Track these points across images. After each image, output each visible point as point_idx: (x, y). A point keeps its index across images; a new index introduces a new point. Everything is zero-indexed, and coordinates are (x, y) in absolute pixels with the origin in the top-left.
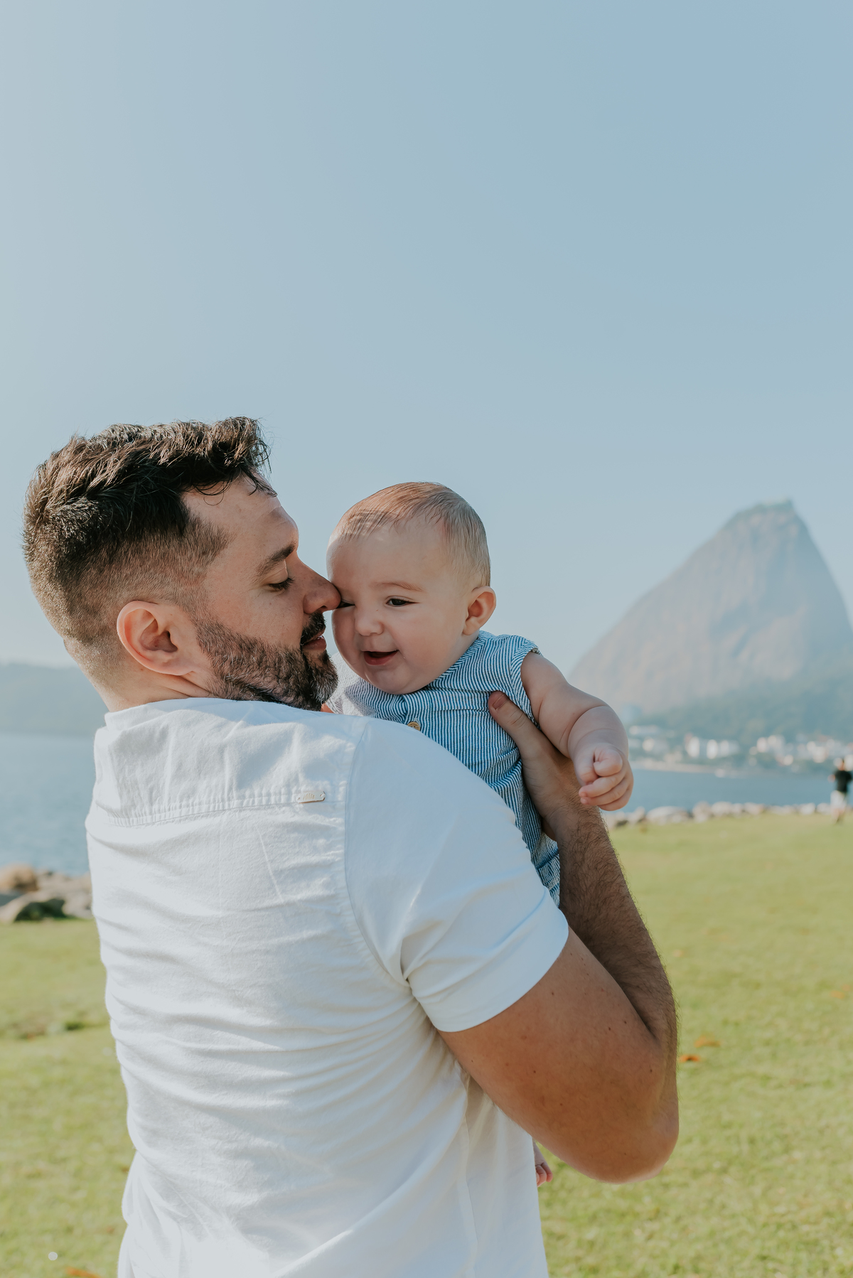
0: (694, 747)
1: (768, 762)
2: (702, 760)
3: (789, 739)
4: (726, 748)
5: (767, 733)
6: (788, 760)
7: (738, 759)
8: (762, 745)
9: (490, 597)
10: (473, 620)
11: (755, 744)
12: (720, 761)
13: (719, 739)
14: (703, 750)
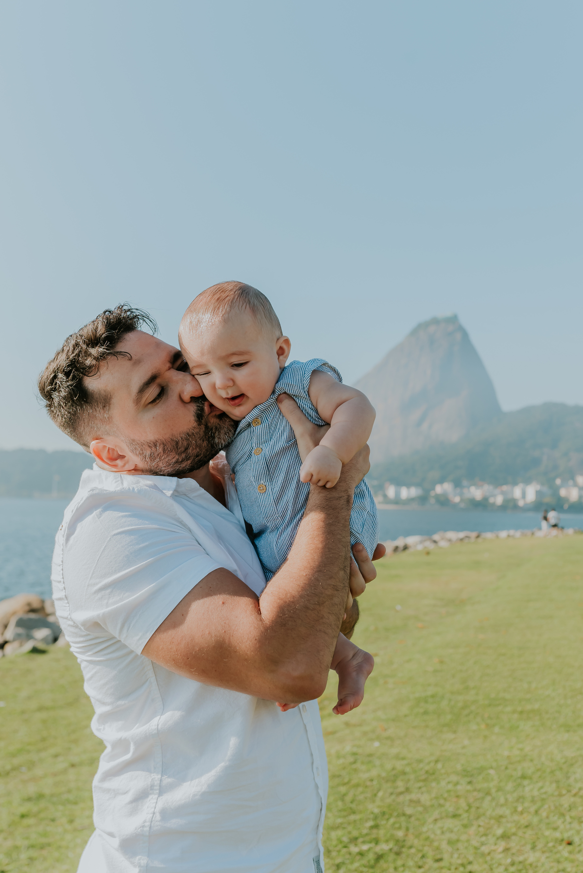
0: (391, 492)
1: (443, 501)
2: (397, 501)
3: (457, 484)
4: (414, 492)
5: (441, 481)
6: (457, 499)
7: (423, 499)
8: (439, 489)
9: (287, 341)
10: (281, 357)
11: (434, 489)
12: (410, 500)
13: (408, 486)
14: (398, 494)
